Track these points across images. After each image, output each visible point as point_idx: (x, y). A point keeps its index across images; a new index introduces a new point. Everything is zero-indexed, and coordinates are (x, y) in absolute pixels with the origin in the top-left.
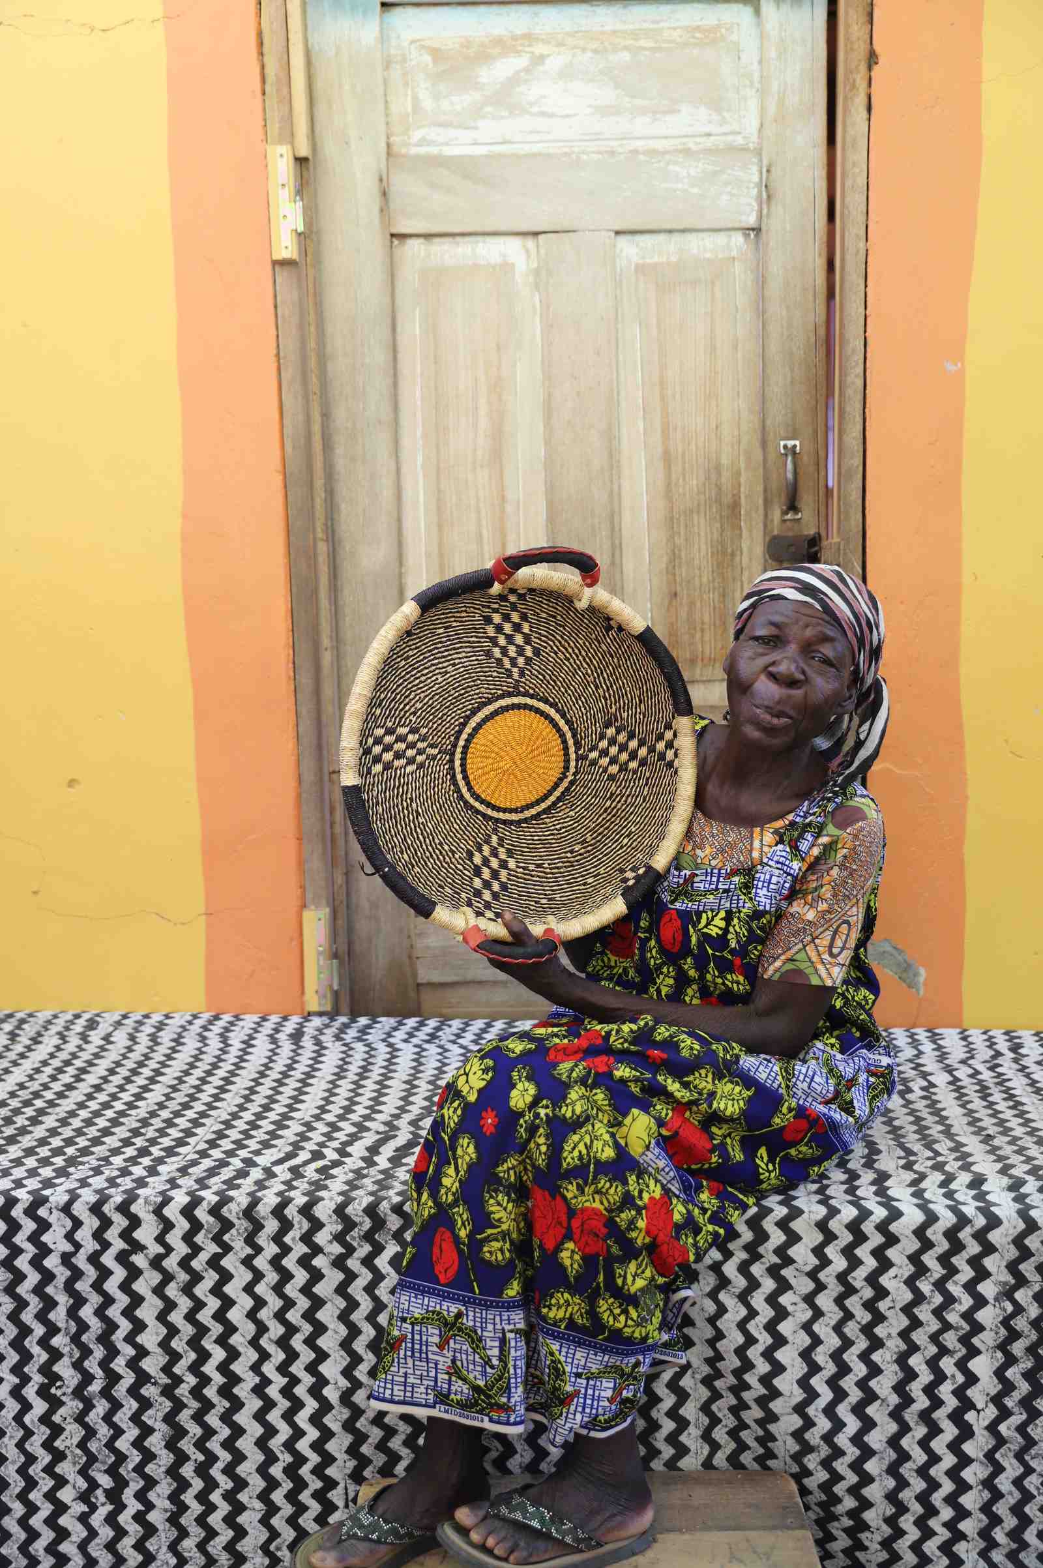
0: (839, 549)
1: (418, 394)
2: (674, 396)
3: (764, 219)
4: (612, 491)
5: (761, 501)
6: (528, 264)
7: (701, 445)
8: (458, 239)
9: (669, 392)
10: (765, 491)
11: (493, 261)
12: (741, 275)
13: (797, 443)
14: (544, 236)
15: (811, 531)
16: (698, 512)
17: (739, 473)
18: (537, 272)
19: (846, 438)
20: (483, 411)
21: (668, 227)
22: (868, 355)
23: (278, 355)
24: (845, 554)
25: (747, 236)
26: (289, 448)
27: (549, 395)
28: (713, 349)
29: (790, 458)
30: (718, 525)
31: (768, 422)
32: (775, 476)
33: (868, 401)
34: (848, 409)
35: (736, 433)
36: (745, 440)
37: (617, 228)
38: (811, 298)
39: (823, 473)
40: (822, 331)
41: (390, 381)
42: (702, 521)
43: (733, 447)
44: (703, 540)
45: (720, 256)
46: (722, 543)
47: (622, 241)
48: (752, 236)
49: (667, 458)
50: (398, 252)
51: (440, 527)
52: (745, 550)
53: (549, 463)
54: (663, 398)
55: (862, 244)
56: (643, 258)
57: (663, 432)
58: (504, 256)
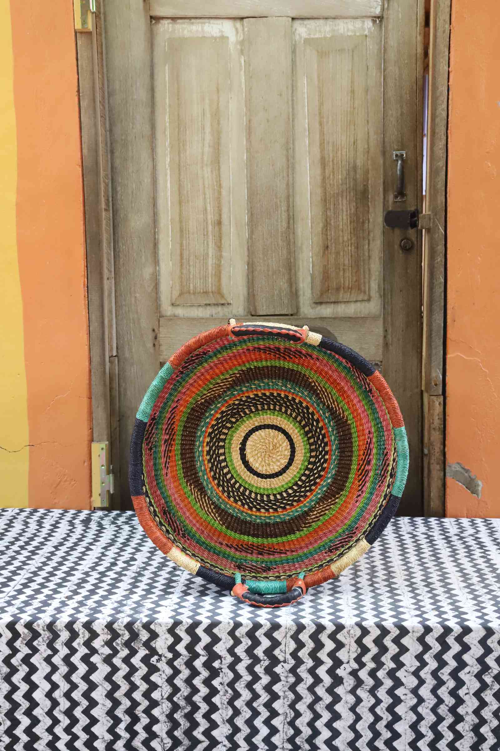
0: (430, 219)
1: (167, 119)
2: (328, 122)
3: (385, 10)
4: (288, 180)
5: (381, 189)
6: (237, 38)
7: (344, 153)
8: (193, 20)
9: (325, 120)
10: (384, 183)
11: (215, 35)
12: (372, 46)
13: (404, 153)
14: (247, 19)
15: (413, 209)
16: (342, 197)
17: (367, 172)
18: (242, 43)
19: (435, 149)
20: (208, 130)
21: (326, 14)
22: (450, 97)
23: (78, 91)
24: (434, 222)
25: (374, 22)
26: (85, 151)
27: (250, 121)
28: (353, 92)
29: (400, 162)
30: (355, 204)
31: (386, 140)
32: (390, 173)
33: (449, 126)
34: (437, 131)
35: (366, 146)
36: (372, 149)
37: (293, 15)
38: (414, 61)
39: (420, 172)
40: (420, 83)
41: (149, 110)
42: (345, 202)
43: (364, 156)
44: (345, 213)
45: (358, 34)
46: (356, 214)
47: (297, 23)
48: (378, 22)
49: (323, 163)
50: (155, 28)
51: (180, 203)
52: (371, 220)
53: (251, 163)
54: (321, 124)
55: (447, 26)
56: (310, 34)
57: (321, 144)
58: (221, 31)
